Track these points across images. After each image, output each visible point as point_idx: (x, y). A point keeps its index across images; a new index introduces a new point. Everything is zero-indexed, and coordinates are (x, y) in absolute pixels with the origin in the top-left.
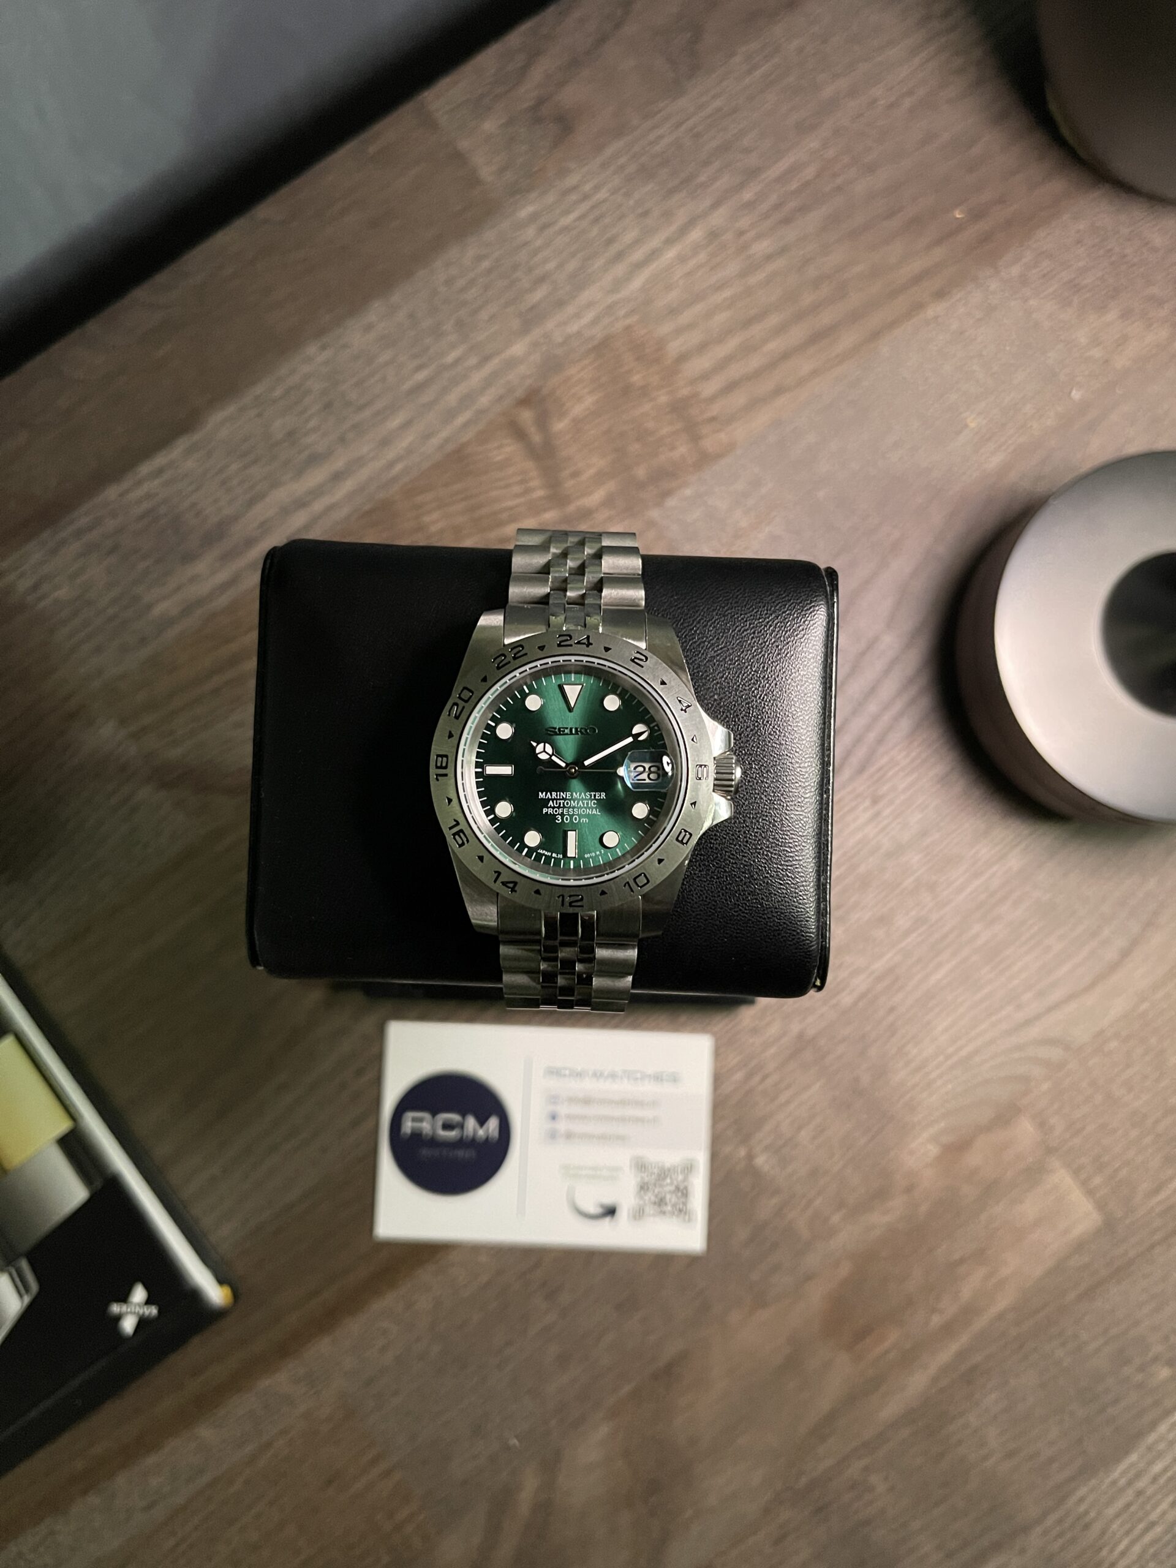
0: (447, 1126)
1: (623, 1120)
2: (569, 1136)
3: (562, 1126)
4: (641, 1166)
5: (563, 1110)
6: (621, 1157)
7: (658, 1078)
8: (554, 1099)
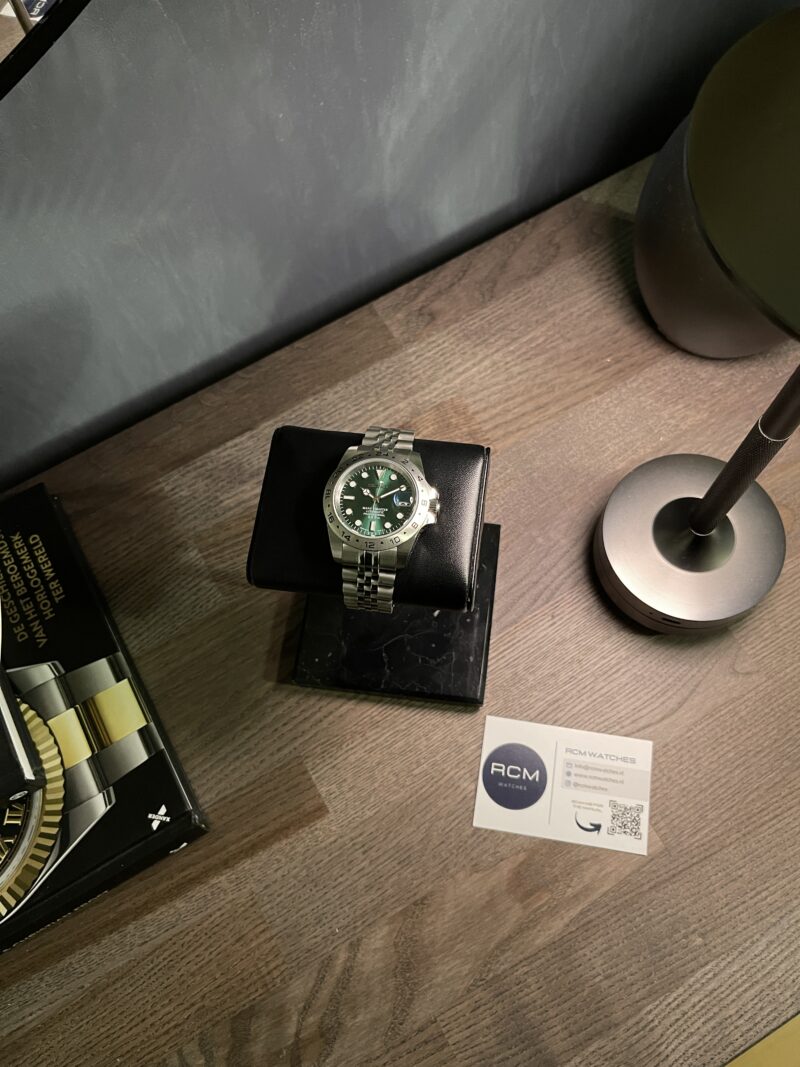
0: (513, 772)
1: (606, 779)
2: (576, 785)
3: (573, 779)
4: (614, 805)
5: (574, 771)
6: (604, 799)
7: (624, 760)
8: (569, 764)
